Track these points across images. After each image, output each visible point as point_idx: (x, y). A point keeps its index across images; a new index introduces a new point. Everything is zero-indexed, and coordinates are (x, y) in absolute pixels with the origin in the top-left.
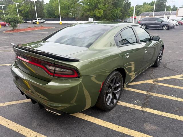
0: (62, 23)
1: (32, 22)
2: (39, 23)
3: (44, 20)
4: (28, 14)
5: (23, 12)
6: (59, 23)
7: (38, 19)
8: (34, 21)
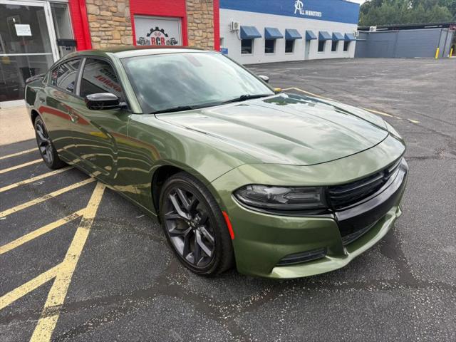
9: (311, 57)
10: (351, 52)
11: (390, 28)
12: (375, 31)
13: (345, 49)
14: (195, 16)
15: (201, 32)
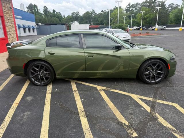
0: (182, 30)
1: (152, 28)
2: (158, 30)
3: (165, 27)
4: (151, 21)
5: (147, 20)
6: (179, 30)
7: (158, 26)
8: (153, 28)
9: (22, 35)
10: (35, 33)
11: (46, 24)
12: (41, 25)
13: (33, 32)
14: (7, 16)
15: (10, 23)
